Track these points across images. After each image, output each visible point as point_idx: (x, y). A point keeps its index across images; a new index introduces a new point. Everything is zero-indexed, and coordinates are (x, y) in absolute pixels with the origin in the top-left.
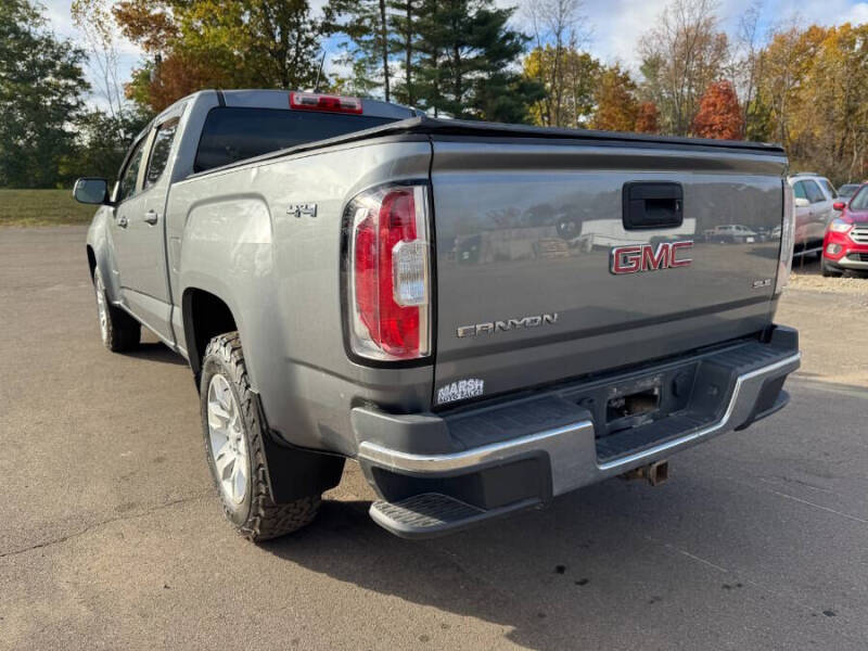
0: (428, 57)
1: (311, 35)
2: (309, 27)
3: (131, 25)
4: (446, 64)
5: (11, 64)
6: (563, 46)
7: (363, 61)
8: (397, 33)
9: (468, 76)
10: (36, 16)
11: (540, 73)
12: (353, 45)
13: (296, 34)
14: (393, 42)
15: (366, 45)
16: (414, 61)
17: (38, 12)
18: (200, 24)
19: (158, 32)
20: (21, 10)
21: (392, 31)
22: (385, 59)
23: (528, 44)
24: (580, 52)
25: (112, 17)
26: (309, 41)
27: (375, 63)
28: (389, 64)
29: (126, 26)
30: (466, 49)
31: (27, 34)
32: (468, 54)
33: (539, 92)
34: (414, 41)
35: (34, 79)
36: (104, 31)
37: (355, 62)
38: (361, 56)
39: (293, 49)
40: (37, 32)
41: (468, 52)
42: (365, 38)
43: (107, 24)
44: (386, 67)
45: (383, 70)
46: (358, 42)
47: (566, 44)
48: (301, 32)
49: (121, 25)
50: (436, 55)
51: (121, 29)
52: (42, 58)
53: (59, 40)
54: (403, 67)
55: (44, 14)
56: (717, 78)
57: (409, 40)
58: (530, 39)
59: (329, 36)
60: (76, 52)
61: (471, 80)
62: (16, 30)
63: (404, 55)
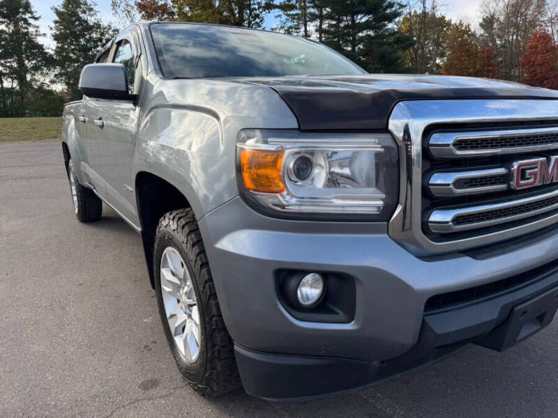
0: (334, 22)
1: (257, 12)
2: (257, 7)
3: (146, 12)
4: (346, 27)
5: (77, 40)
6: (427, 11)
7: (291, 27)
8: (313, 7)
9: (360, 34)
10: (91, 9)
11: (410, 31)
12: (284, 17)
13: (248, 12)
14: (310, 13)
15: (293, 17)
16: (325, 26)
17: (91, 7)
18: (187, 9)
19: (163, 15)
20: (82, 6)
21: (310, 7)
22: (306, 26)
23: (403, 9)
24: (438, 15)
25: (136, 7)
26: (257, 16)
27: (298, 29)
28: (308, 28)
29: (143, 13)
30: (360, 16)
31: (86, 22)
32: (362, 19)
33: (409, 42)
34: (325, 12)
35: (90, 49)
36: (130, 16)
37: (286, 28)
38: (289, 24)
39: (246, 22)
40: (92, 21)
41: (361, 18)
42: (293, 12)
43: (133, 12)
44: (306, 31)
45: (304, 33)
46: (288, 15)
47: (428, 10)
48: (252, 10)
49: (140, 12)
50: (339, 21)
51: (141, 15)
52: (95, 36)
53: (104, 23)
54: (317, 31)
55: (96, 8)
56: (538, 28)
57: (321, 12)
58: (405, 6)
59: (269, 12)
60: (114, 31)
61: (363, 37)
62: (79, 19)
63: (318, 23)
